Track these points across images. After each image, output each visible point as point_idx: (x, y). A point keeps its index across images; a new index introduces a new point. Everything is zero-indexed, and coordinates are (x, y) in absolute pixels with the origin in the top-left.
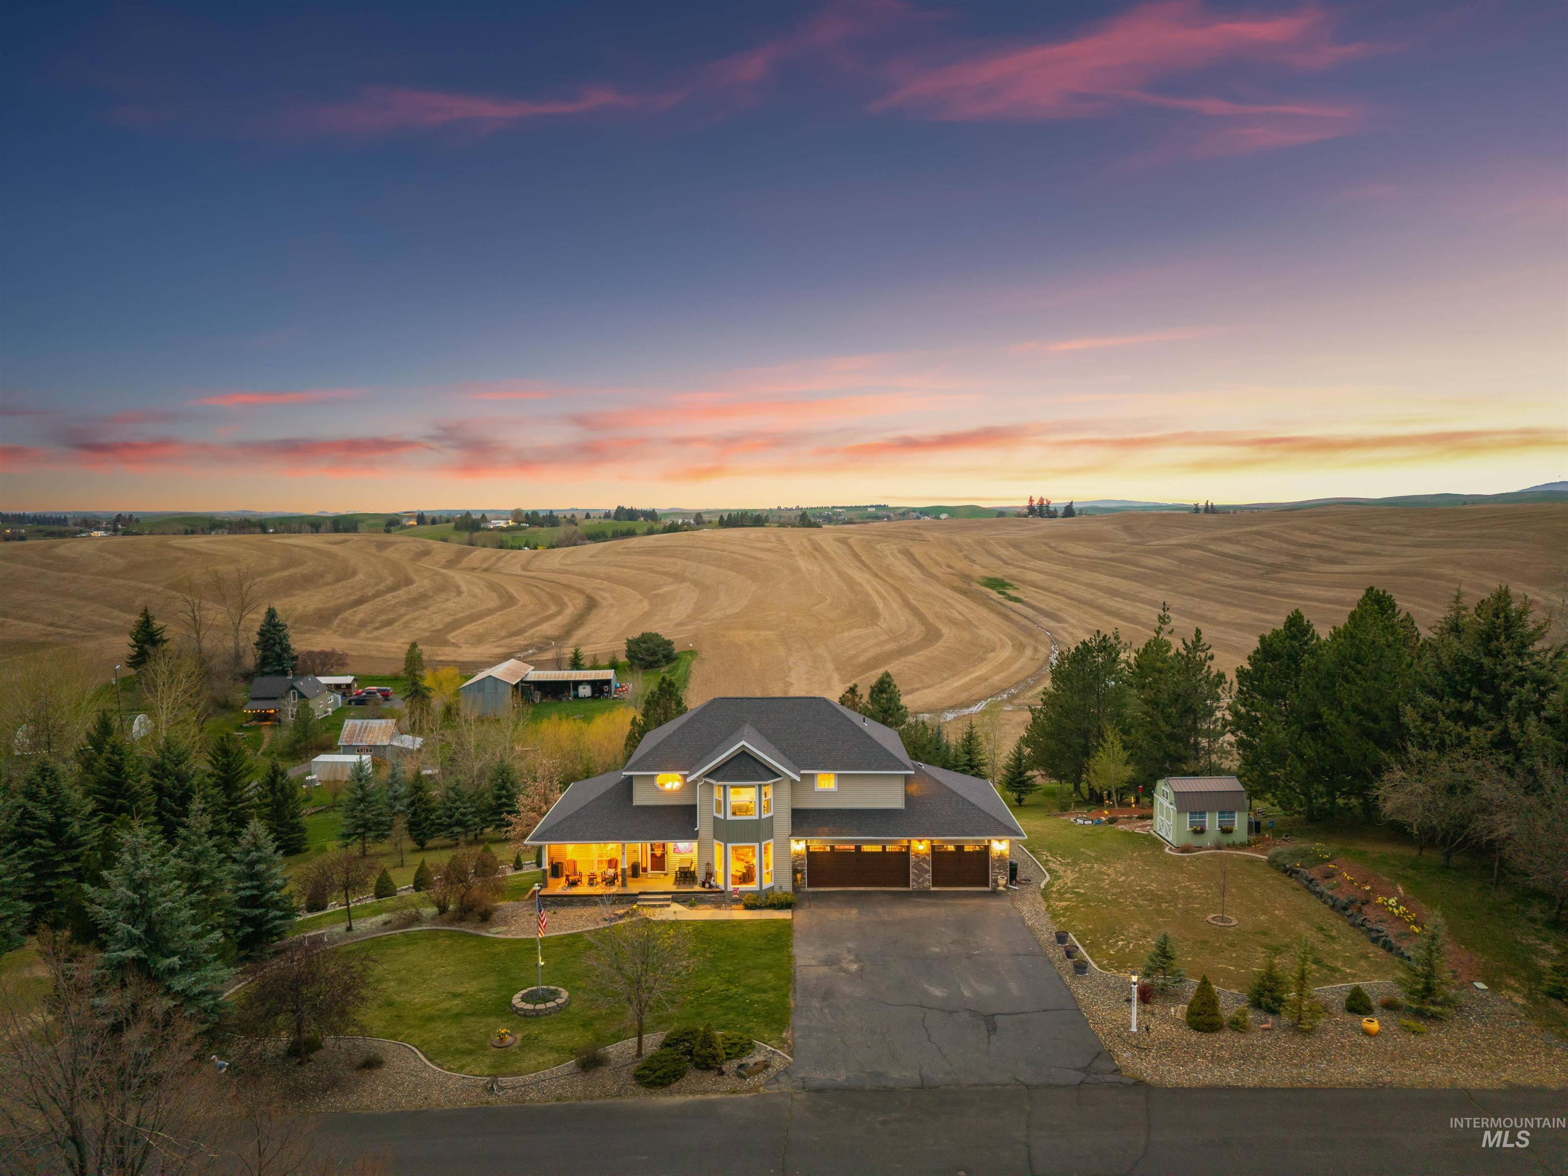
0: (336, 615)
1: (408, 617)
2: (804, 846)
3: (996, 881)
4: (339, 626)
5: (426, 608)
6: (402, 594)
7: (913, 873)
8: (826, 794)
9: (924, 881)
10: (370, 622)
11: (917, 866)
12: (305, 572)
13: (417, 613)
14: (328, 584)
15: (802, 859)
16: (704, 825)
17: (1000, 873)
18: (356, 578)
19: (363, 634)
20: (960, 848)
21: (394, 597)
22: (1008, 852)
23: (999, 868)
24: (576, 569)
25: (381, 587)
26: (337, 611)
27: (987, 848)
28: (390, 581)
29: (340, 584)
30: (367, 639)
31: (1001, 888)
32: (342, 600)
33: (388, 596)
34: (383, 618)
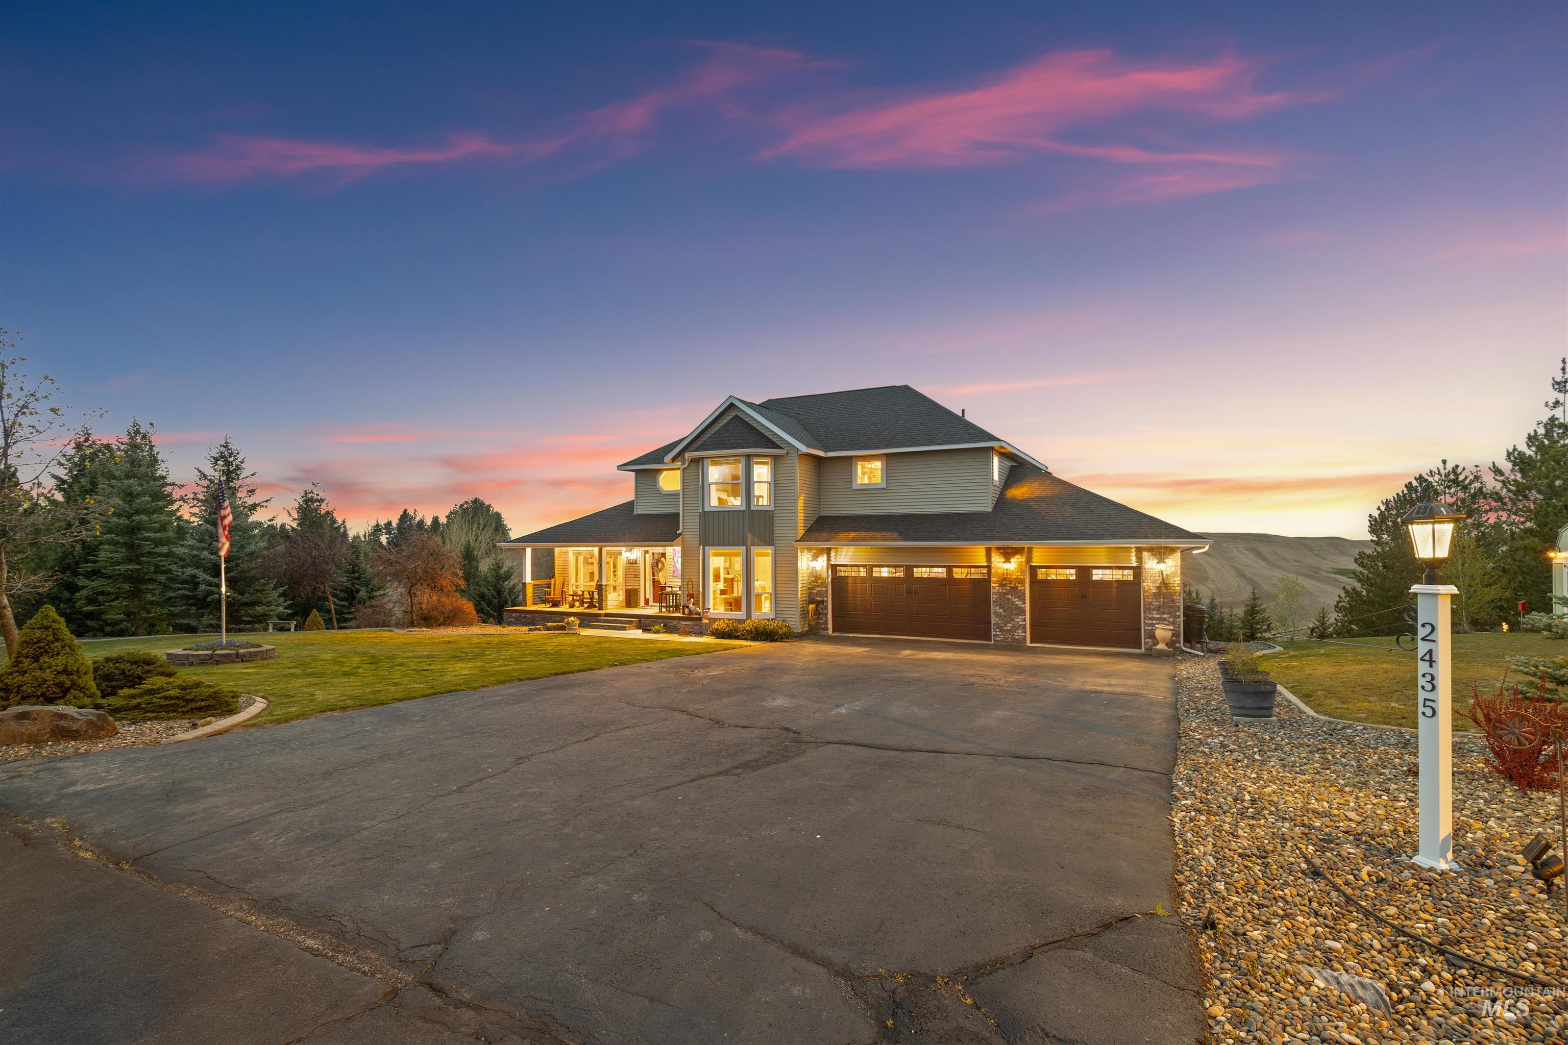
2: (825, 564)
3: (1152, 635)
7: (998, 615)
8: (869, 491)
9: (1015, 628)
11: (1002, 599)
15: (822, 585)
16: (689, 526)
17: (1161, 620)
20: (1084, 572)
22: (1177, 580)
23: (1158, 609)
27: (1138, 571)
31: (1161, 646)
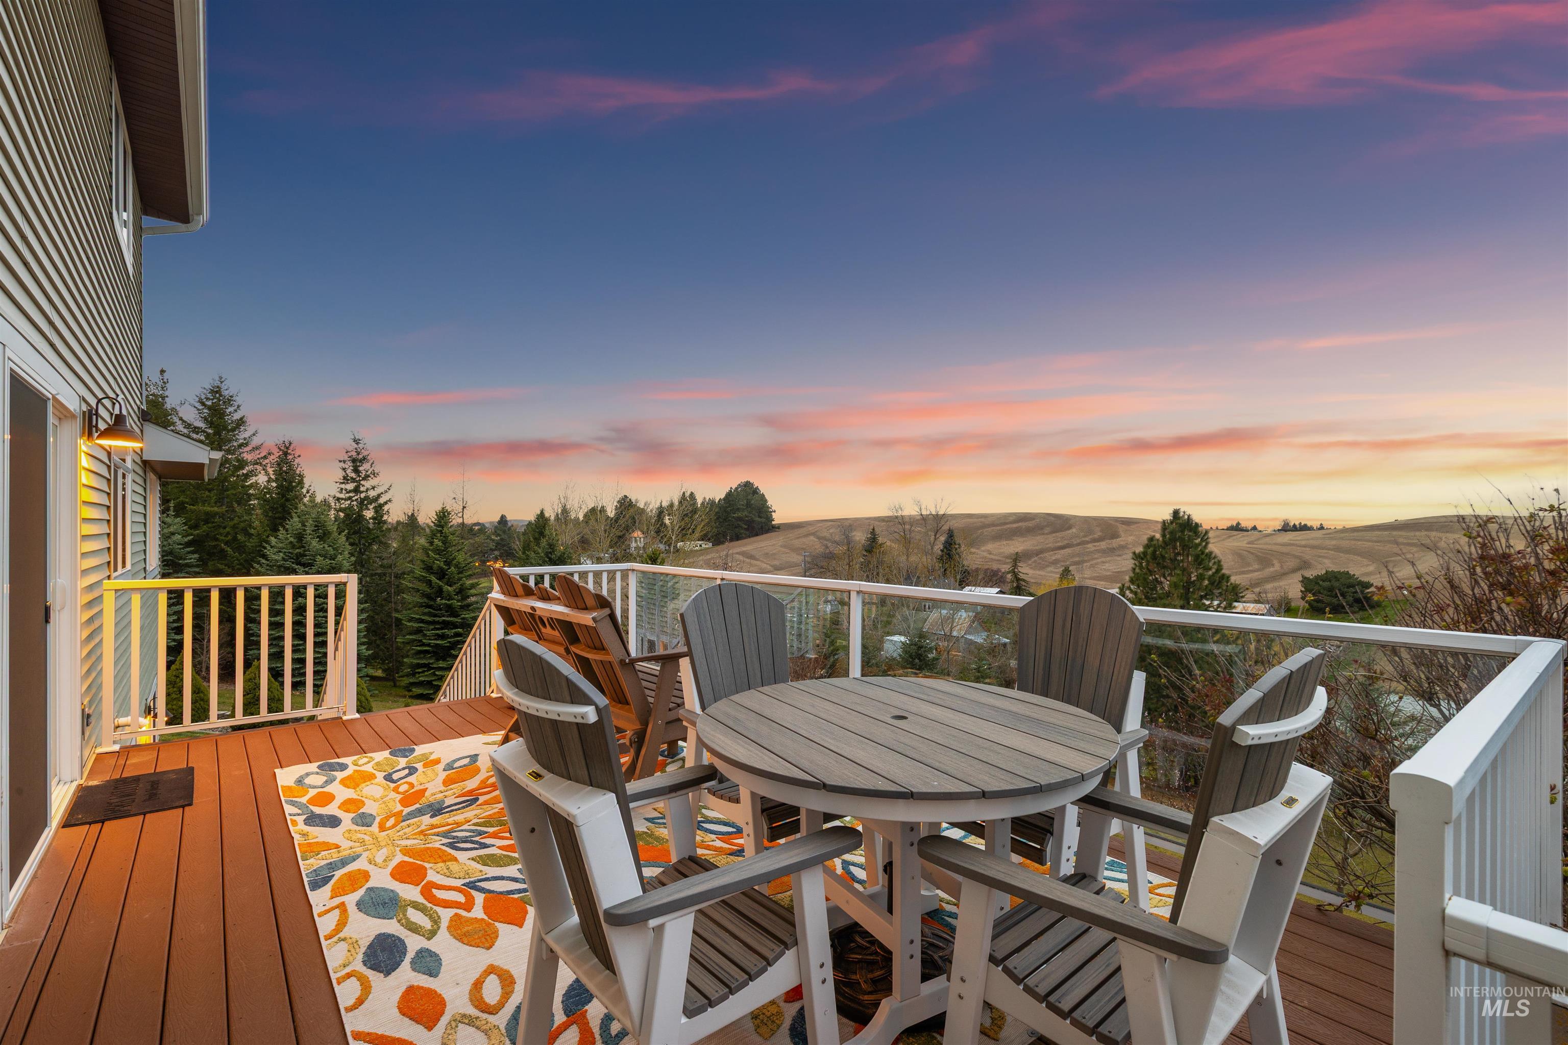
0: (1037, 555)
1: (1099, 560)
4: (1035, 562)
5: (1120, 556)
6: (1103, 545)
10: (1063, 561)
12: (1031, 525)
13: (1108, 559)
14: (1043, 534)
18: (1070, 531)
19: (1049, 569)
21: (1095, 546)
24: (1303, 543)
25: (1087, 539)
26: (1041, 551)
28: (1098, 534)
29: (1054, 535)
30: (1051, 572)
32: (1050, 545)
33: (1090, 545)
34: (1077, 559)
